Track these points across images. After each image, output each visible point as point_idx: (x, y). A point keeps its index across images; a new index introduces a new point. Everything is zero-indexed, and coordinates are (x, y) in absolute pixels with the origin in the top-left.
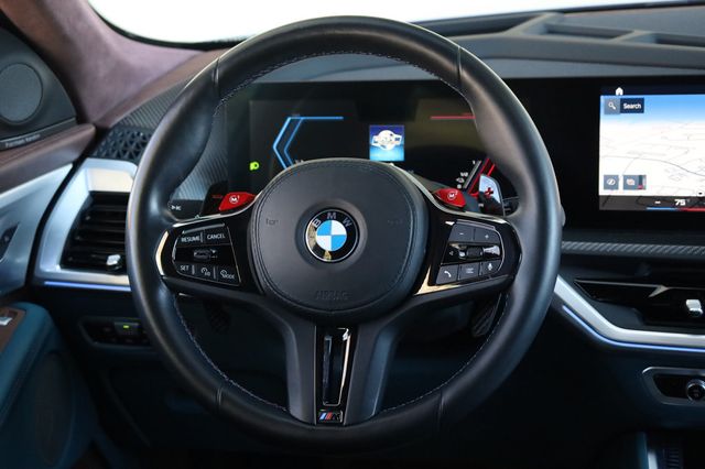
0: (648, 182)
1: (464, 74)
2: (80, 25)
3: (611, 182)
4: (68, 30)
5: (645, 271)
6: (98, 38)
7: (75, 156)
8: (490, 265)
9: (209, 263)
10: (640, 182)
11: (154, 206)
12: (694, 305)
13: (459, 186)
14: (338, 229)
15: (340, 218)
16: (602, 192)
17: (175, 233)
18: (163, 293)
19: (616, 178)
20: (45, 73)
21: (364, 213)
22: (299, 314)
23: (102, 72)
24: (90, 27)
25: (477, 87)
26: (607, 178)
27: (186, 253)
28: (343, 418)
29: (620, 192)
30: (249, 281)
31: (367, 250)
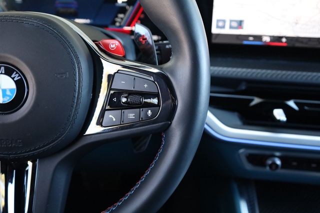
0: (245, 25)
3: (221, 24)
8: (150, 111)
10: (240, 24)
13: (118, 24)
16: (214, 31)
19: (224, 21)
26: (218, 21)
29: (227, 31)
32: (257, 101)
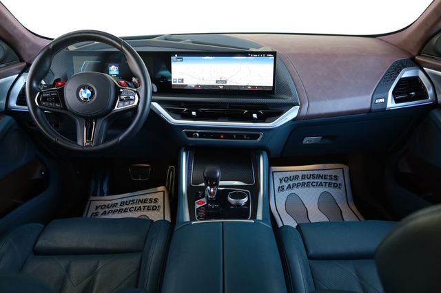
0: (184, 81)
1: (123, 48)
2: (16, 31)
3: (175, 81)
4: (11, 33)
5: (183, 105)
6: (24, 36)
7: (19, 72)
9: (52, 102)
10: (182, 80)
11: (34, 85)
12: (194, 113)
14: (88, 92)
15: (89, 89)
16: (173, 83)
17: (41, 93)
18: (39, 111)
19: (176, 79)
20: (5, 46)
21: (95, 87)
22: (80, 116)
23: (27, 46)
24: (20, 32)
25: (127, 51)
26: (174, 79)
27: (45, 99)
28: (92, 144)
29: (177, 83)
30: (65, 107)
31: (97, 98)
32: (186, 109)
